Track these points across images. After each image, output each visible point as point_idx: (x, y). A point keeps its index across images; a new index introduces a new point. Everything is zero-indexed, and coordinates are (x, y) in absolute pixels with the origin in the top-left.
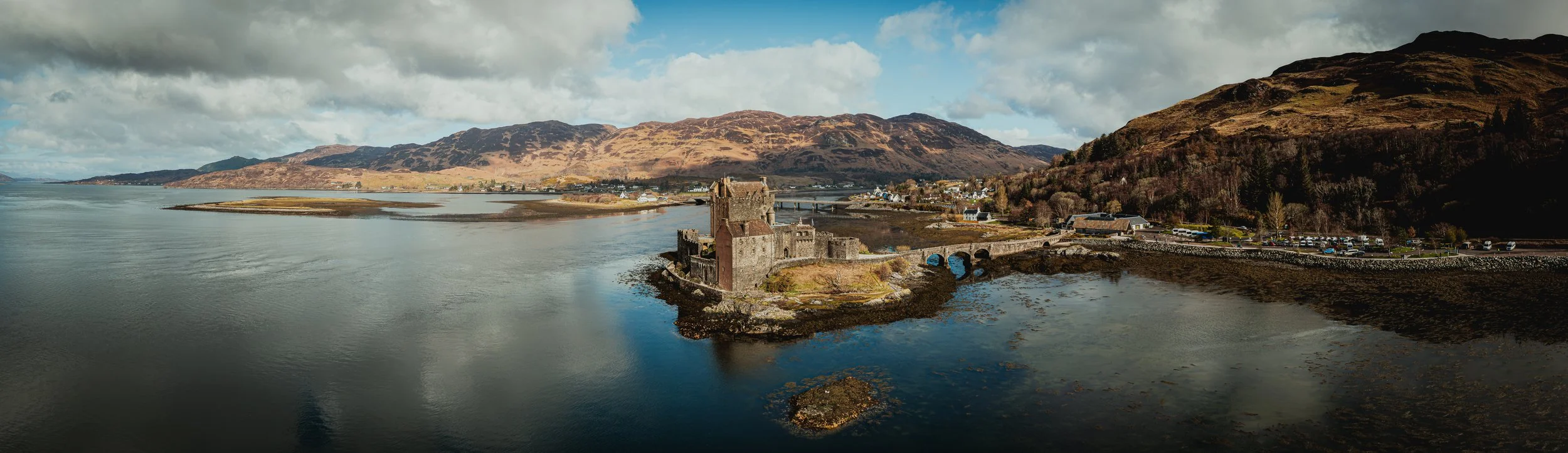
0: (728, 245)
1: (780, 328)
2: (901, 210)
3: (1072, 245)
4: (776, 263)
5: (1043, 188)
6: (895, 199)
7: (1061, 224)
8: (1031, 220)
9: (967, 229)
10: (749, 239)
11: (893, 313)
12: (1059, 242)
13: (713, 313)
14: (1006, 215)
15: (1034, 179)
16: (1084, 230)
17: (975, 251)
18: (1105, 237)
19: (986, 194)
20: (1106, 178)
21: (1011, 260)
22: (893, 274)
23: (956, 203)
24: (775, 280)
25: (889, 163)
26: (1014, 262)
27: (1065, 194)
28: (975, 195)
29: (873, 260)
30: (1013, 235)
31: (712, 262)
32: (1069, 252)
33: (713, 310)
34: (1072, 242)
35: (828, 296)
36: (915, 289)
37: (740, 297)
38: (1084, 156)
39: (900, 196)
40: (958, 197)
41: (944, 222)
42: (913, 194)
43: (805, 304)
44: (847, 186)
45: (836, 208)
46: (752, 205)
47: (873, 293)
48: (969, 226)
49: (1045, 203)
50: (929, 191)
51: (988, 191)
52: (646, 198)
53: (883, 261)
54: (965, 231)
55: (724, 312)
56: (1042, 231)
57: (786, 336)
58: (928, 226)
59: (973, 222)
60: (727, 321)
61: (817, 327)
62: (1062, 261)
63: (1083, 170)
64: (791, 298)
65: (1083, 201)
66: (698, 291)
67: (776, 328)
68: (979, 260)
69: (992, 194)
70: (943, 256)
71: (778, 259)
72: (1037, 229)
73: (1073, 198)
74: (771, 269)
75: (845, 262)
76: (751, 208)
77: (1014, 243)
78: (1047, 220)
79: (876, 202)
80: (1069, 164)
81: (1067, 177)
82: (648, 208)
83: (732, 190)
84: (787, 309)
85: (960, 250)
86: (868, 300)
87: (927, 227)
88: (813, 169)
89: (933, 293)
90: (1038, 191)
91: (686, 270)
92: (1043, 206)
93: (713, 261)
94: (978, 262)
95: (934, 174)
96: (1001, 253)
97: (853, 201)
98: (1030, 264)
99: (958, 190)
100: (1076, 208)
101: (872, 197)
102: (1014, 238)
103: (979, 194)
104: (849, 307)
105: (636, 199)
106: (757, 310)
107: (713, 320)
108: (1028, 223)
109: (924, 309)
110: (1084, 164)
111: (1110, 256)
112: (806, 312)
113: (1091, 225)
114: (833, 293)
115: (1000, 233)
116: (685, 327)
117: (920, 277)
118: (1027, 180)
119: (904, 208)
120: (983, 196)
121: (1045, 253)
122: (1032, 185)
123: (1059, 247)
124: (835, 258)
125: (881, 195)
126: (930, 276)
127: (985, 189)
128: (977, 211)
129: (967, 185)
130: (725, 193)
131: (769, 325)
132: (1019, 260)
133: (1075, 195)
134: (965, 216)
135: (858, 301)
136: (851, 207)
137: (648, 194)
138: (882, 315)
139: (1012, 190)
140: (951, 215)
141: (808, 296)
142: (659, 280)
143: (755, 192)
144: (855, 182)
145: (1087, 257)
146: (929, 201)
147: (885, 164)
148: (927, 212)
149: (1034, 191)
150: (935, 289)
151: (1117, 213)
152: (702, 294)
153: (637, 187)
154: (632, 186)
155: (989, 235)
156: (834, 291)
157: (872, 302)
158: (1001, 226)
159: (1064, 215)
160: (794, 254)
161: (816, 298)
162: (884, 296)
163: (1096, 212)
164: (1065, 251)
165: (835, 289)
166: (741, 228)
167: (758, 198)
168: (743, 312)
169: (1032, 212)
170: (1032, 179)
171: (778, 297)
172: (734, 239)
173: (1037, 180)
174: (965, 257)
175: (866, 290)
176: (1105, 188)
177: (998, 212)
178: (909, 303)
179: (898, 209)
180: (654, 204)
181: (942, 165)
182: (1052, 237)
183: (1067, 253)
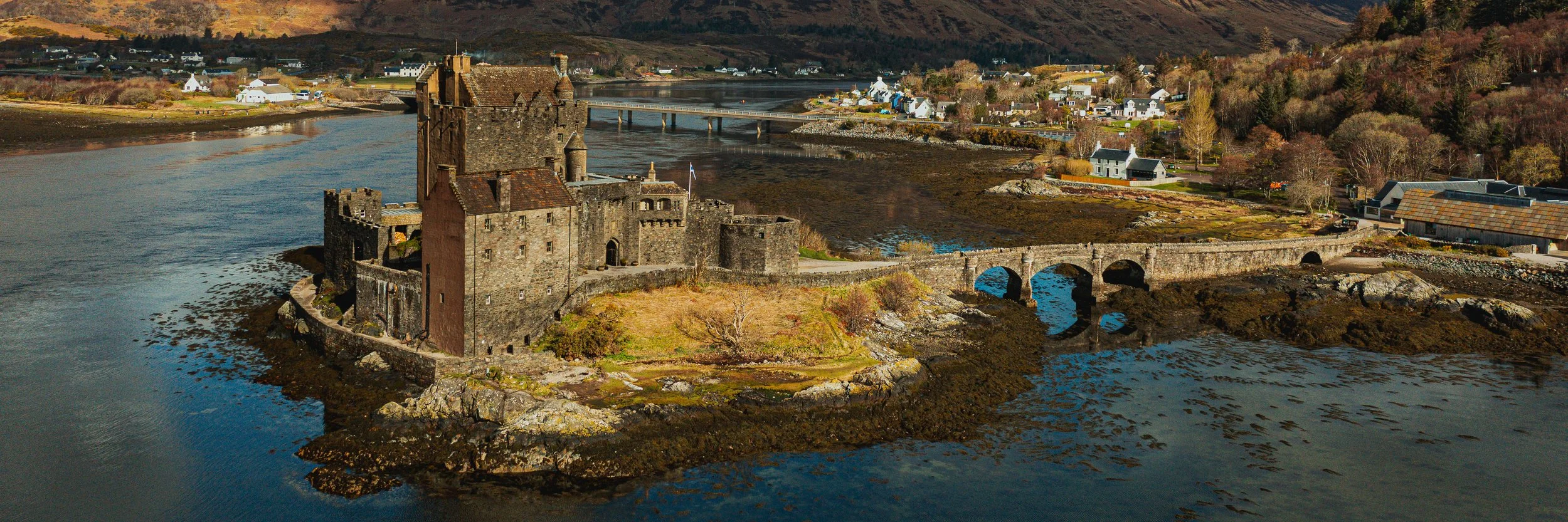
0: (454, 233)
1: (577, 457)
2: (932, 140)
3: (1386, 268)
4: (581, 280)
5: (1322, 98)
6: (921, 110)
7: (1362, 203)
8: (1277, 185)
9: (1097, 200)
10: (509, 219)
11: (867, 423)
12: (1348, 255)
13: (405, 420)
14: (1210, 167)
15: (1296, 74)
16: (1430, 228)
17: (1107, 264)
18: (1495, 255)
19: (1161, 106)
20: (1517, 77)
21: (1201, 297)
22: (882, 315)
23: (1077, 127)
24: (573, 326)
25: (915, 14)
26: (1210, 301)
27: (1384, 120)
28: (1130, 107)
29: (832, 278)
30: (1220, 224)
31: (412, 279)
32: (1375, 288)
33: (407, 411)
34: (1389, 260)
35: (708, 370)
36: (932, 359)
37: (480, 374)
38: (1454, 11)
39: (934, 103)
40: (1083, 113)
41: (1040, 178)
42: (966, 99)
43: (649, 391)
44: (804, 72)
45: (768, 131)
46: (526, 127)
47: (823, 367)
48: (1103, 192)
49: (1318, 141)
50: (1010, 94)
51: (1168, 100)
52: (262, 94)
53: (859, 280)
54: (1092, 206)
55: (435, 416)
56: (1304, 220)
57: (590, 480)
58: (996, 188)
59: (1115, 181)
60: (441, 440)
61: (671, 453)
62: (1349, 313)
63: (1448, 53)
64: (613, 375)
65: (1438, 140)
66: (373, 358)
67: (567, 458)
68: (1115, 289)
69: (1178, 107)
70: (1018, 272)
71: (590, 268)
72: (1289, 214)
73: (1406, 132)
74: (569, 296)
75: (760, 280)
76: (524, 136)
77: (1215, 249)
78: (1324, 189)
79: (867, 117)
80: (1408, 31)
81: (1394, 69)
82: (267, 120)
83: (473, 86)
84: (598, 404)
85: (1065, 259)
86: (805, 384)
87: (992, 190)
88: (719, 25)
89: (980, 372)
90: (1307, 107)
91: (345, 300)
92: (1312, 149)
93: (416, 276)
94: (1112, 295)
95: (1030, 47)
96: (1178, 273)
97: (813, 112)
98: (1255, 311)
99: (1087, 91)
100: (1413, 161)
101: (864, 103)
102: (1223, 234)
103: (1142, 107)
104: (757, 403)
105: (232, 95)
106: (519, 410)
107: (403, 440)
108: (1268, 195)
109: (948, 416)
110: (1450, 34)
111: (1500, 314)
112: (647, 413)
113: (1454, 213)
114: (723, 362)
115: (1185, 217)
116: (326, 463)
117: (951, 327)
118: (1278, 74)
119: (942, 135)
120: (1153, 111)
121: (1302, 284)
122: (1289, 90)
123: (1347, 270)
124: (738, 268)
125: (886, 100)
126: (980, 326)
127: (1160, 94)
128: (1126, 153)
129: (1112, 80)
130: (457, 95)
131: (550, 451)
132: (1225, 298)
133: (1412, 122)
134: (1094, 164)
135: (782, 386)
136: (805, 129)
137: (267, 81)
138: (838, 427)
139: (1233, 101)
140: (1058, 161)
141: (659, 368)
142: (271, 329)
143: (536, 94)
144: (824, 62)
145: (1429, 308)
146: (1006, 121)
147: (901, 16)
148: (999, 147)
149: (1295, 106)
150: (984, 362)
151: (1544, 184)
152: (383, 365)
153: (238, 60)
154: (224, 58)
155: (1154, 219)
156: (726, 356)
157: (818, 389)
158: (1190, 198)
159: (1374, 177)
160: (631, 258)
161: (676, 376)
162: (849, 375)
163: (1476, 176)
164: (1361, 285)
165: (728, 350)
166: (489, 191)
167: (542, 110)
168: (484, 414)
169: (1281, 165)
170: (1289, 73)
171: (580, 370)
172: (470, 219)
173: (1306, 75)
174: (1080, 280)
175: (805, 356)
176: (1511, 109)
177: (1188, 158)
178: (910, 398)
179: (926, 139)
180: (284, 110)
181: (1052, 24)
182: (1331, 240)
183: (1369, 290)
